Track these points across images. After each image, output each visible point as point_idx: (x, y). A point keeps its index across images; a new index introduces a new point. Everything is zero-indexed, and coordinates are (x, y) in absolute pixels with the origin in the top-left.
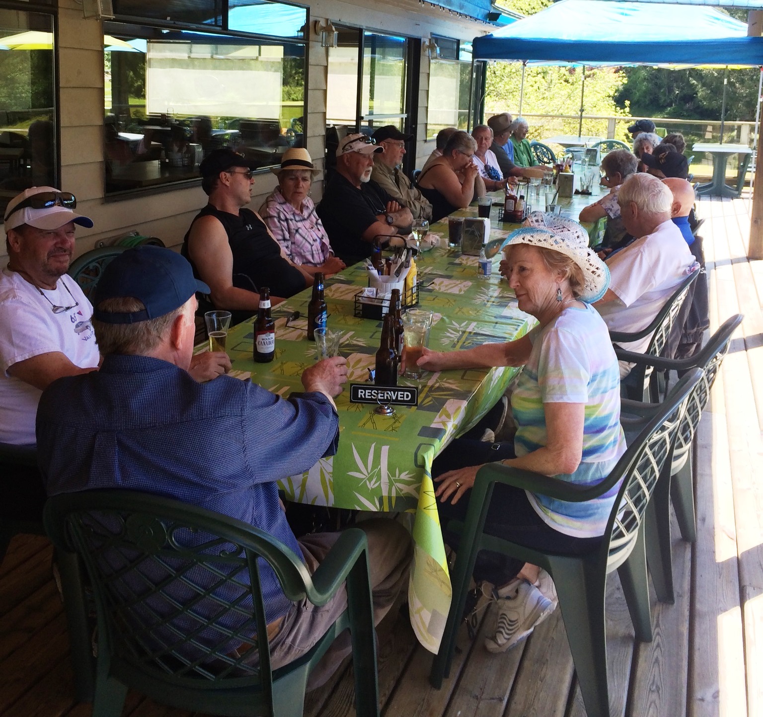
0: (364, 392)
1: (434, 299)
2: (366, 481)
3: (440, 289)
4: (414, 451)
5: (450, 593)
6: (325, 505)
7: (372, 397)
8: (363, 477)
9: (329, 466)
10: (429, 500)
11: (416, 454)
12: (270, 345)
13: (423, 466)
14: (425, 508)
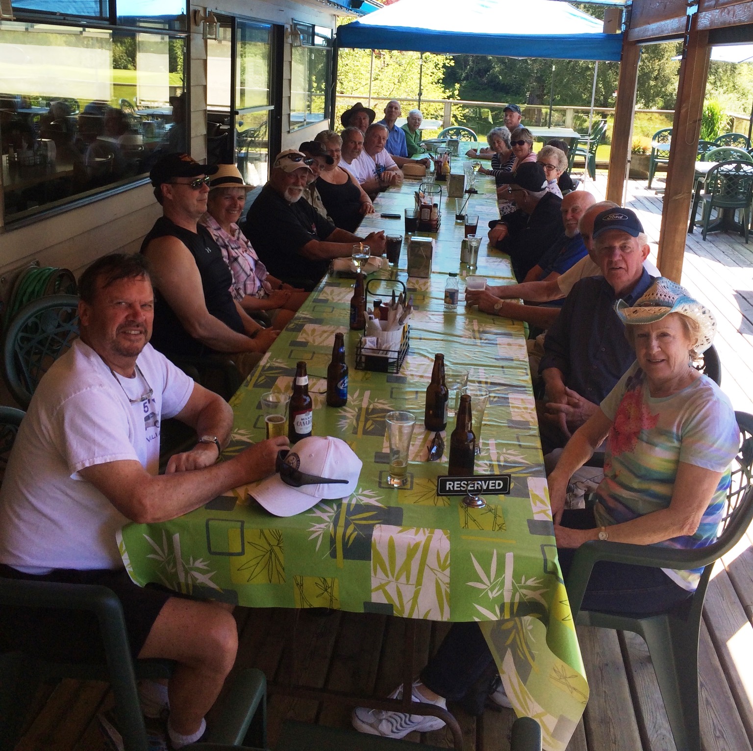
0: (452, 484)
2: (487, 592)
4: (541, 556)
5: (584, 700)
6: (440, 619)
7: (462, 488)
8: (484, 587)
9: (445, 577)
10: (566, 610)
11: (545, 561)
12: (308, 426)
13: (554, 572)
14: (563, 620)
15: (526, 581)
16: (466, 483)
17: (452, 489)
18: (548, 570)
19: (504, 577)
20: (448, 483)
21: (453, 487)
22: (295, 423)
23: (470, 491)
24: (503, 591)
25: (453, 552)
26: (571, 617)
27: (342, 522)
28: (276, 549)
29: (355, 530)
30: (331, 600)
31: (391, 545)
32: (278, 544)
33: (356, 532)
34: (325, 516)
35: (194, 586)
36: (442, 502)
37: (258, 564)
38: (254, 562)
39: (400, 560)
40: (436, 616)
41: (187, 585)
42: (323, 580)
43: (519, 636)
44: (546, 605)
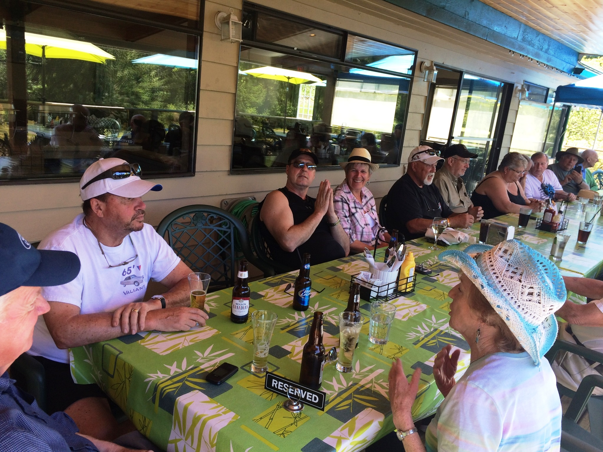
0: (277, 382)
1: (431, 289)
3: (443, 280)
7: (284, 389)
12: (244, 310)
16: (288, 386)
20: (274, 380)
21: (277, 386)
23: (290, 394)
27: (178, 379)
28: (127, 381)
29: (177, 387)
31: (186, 409)
32: (129, 378)
33: (175, 389)
34: (174, 370)
36: (268, 395)
37: (118, 389)
38: (116, 386)
39: (188, 425)
42: (144, 418)
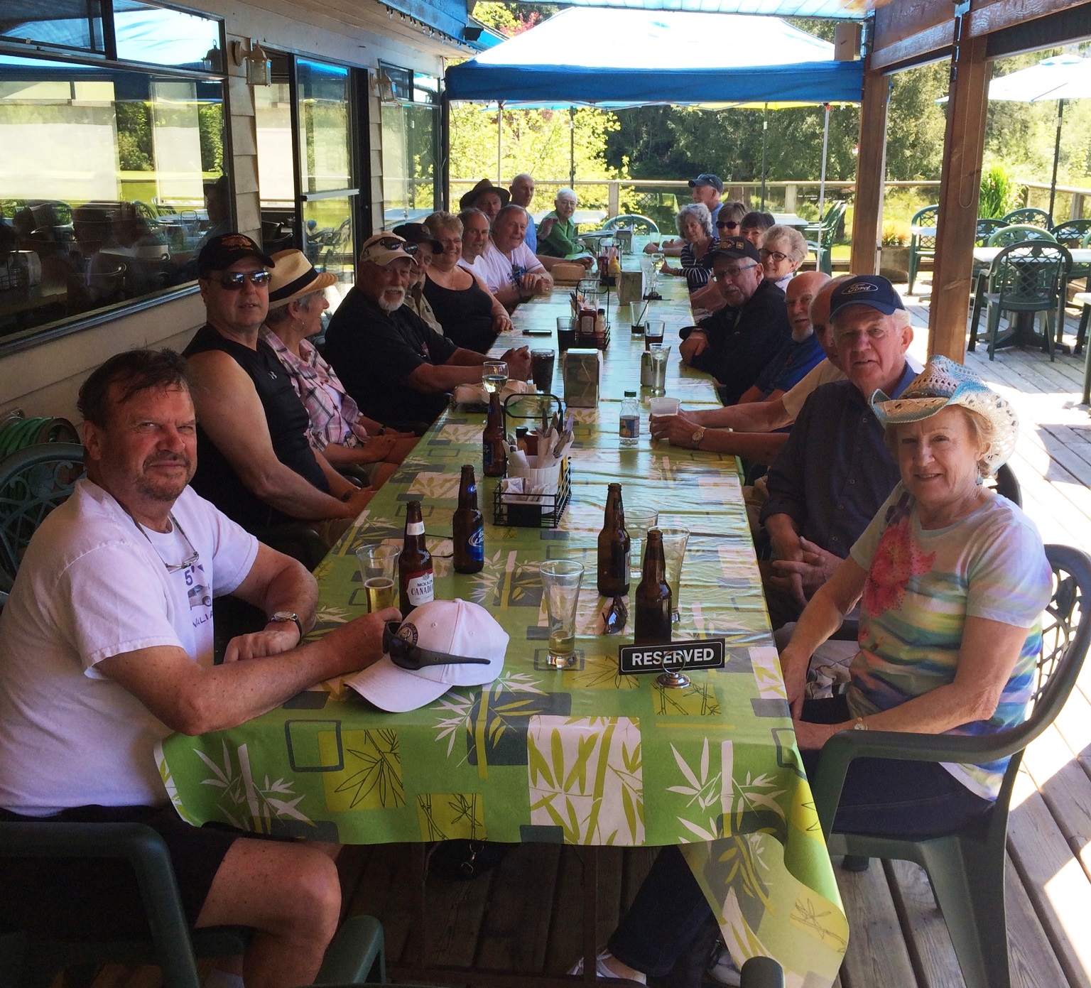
2: (697, 799)
4: (773, 743)
5: (841, 946)
6: (631, 844)
7: (655, 662)
8: (693, 792)
9: (636, 781)
10: (811, 816)
11: (779, 748)
12: (428, 594)
13: (792, 765)
14: (807, 830)
15: (752, 780)
16: (660, 654)
17: (640, 664)
18: (784, 762)
19: (721, 776)
20: (634, 655)
21: (642, 660)
22: (409, 591)
23: (667, 665)
24: (720, 797)
25: (644, 744)
26: (819, 825)
27: (483, 715)
28: (390, 757)
29: (502, 724)
30: (473, 827)
31: (556, 740)
32: (392, 750)
33: (505, 727)
34: (457, 709)
35: (275, 821)
36: (627, 682)
37: (364, 780)
38: (358, 779)
39: (569, 762)
40: (624, 840)
41: (263, 820)
42: (459, 797)
43: (744, 865)
44: (781, 813)
